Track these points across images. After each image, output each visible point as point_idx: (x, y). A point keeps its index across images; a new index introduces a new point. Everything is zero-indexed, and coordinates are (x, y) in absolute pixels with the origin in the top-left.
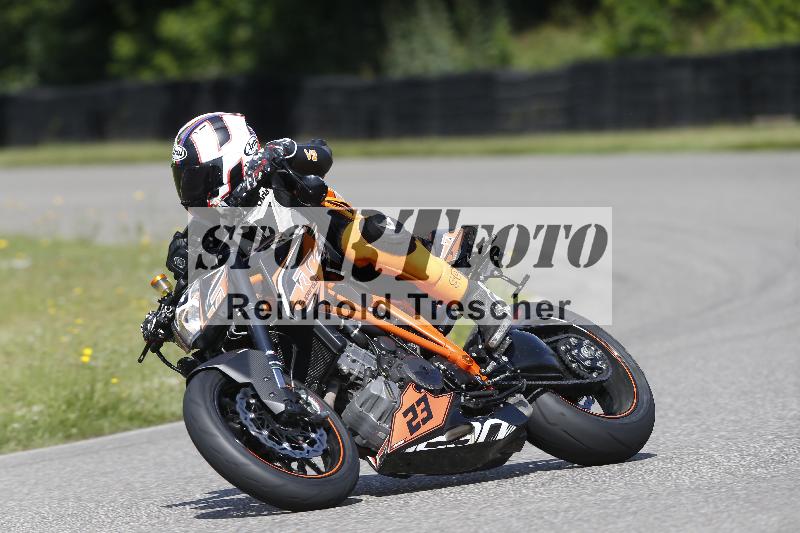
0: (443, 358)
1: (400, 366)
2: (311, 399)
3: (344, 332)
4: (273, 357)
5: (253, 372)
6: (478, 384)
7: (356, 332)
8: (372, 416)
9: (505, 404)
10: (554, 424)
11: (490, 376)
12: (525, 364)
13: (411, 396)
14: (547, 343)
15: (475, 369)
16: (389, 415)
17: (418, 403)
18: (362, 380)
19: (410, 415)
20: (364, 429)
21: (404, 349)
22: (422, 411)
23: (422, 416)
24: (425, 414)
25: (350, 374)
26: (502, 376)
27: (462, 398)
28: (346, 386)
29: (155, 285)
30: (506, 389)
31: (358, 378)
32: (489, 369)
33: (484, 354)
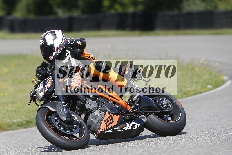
0: (118, 104)
1: (104, 106)
2: (75, 117)
3: (88, 96)
4: (64, 104)
5: (57, 108)
6: (129, 112)
7: (91, 96)
8: (95, 121)
9: (137, 118)
10: (156, 125)
11: (133, 109)
12: (144, 106)
13: (107, 116)
14: (153, 99)
15: (128, 107)
16: (100, 121)
17: (109, 118)
18: (93, 110)
19: (107, 121)
20: (93, 125)
21: (107, 101)
22: (110, 120)
23: (110, 122)
24: (111, 121)
25: (89, 109)
26: (136, 110)
27: (124, 116)
28: (88, 112)
29: (33, 82)
30: (138, 113)
31: (91, 110)
32: (132, 107)
33: (131, 103)
